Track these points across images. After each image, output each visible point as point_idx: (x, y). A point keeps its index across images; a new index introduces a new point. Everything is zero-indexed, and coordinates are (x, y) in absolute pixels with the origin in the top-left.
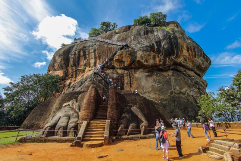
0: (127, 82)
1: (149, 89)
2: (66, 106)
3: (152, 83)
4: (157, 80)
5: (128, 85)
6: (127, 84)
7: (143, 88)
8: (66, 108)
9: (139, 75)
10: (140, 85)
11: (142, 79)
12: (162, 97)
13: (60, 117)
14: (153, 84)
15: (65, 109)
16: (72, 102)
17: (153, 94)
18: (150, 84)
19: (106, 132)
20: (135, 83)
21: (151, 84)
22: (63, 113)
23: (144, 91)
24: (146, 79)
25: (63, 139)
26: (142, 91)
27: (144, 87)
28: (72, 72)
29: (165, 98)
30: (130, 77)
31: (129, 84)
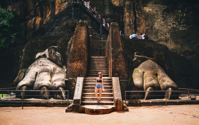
0: (130, 21)
1: (167, 34)
2: (40, 57)
3: (173, 24)
4: (182, 18)
5: (130, 27)
6: (130, 25)
7: (157, 32)
8: (41, 60)
9: (151, 10)
10: (152, 27)
11: (156, 17)
12: (186, 48)
13: (37, 73)
14: (175, 26)
15: (40, 62)
16: (48, 51)
17: (172, 43)
18: (170, 25)
19: (117, 94)
20: (143, 24)
21: (172, 26)
22: (39, 67)
23: (157, 37)
24: (163, 17)
25: (50, 102)
26: (155, 39)
27: (158, 30)
28: (34, 7)
29: (191, 51)
30: (135, 14)
31: (133, 26)
